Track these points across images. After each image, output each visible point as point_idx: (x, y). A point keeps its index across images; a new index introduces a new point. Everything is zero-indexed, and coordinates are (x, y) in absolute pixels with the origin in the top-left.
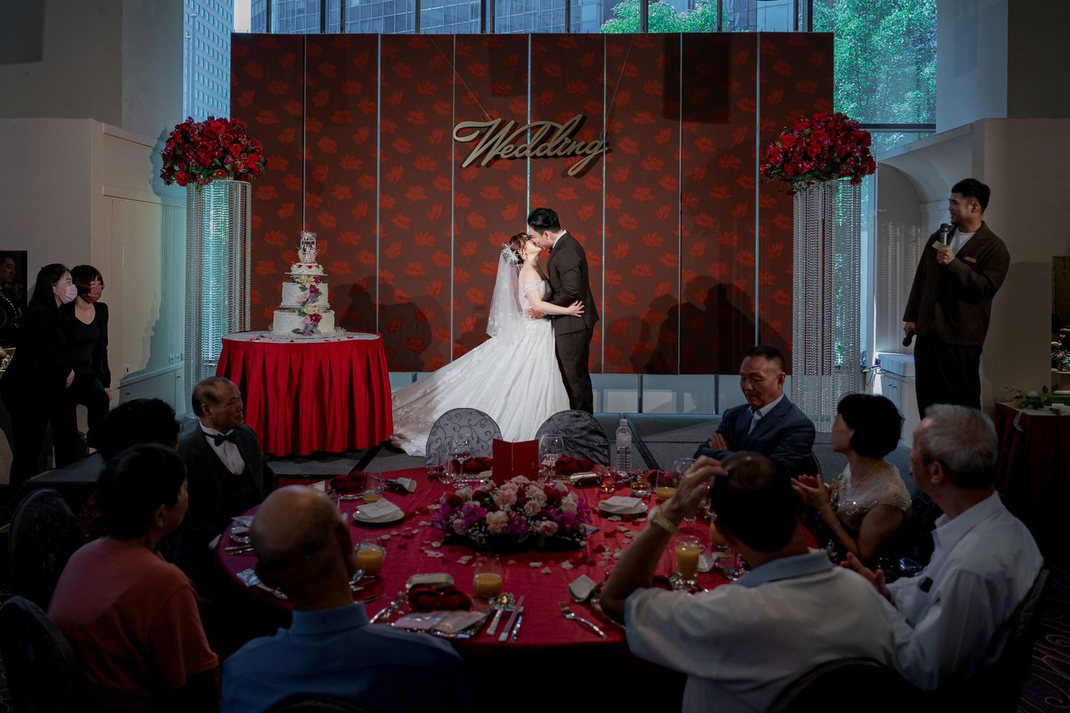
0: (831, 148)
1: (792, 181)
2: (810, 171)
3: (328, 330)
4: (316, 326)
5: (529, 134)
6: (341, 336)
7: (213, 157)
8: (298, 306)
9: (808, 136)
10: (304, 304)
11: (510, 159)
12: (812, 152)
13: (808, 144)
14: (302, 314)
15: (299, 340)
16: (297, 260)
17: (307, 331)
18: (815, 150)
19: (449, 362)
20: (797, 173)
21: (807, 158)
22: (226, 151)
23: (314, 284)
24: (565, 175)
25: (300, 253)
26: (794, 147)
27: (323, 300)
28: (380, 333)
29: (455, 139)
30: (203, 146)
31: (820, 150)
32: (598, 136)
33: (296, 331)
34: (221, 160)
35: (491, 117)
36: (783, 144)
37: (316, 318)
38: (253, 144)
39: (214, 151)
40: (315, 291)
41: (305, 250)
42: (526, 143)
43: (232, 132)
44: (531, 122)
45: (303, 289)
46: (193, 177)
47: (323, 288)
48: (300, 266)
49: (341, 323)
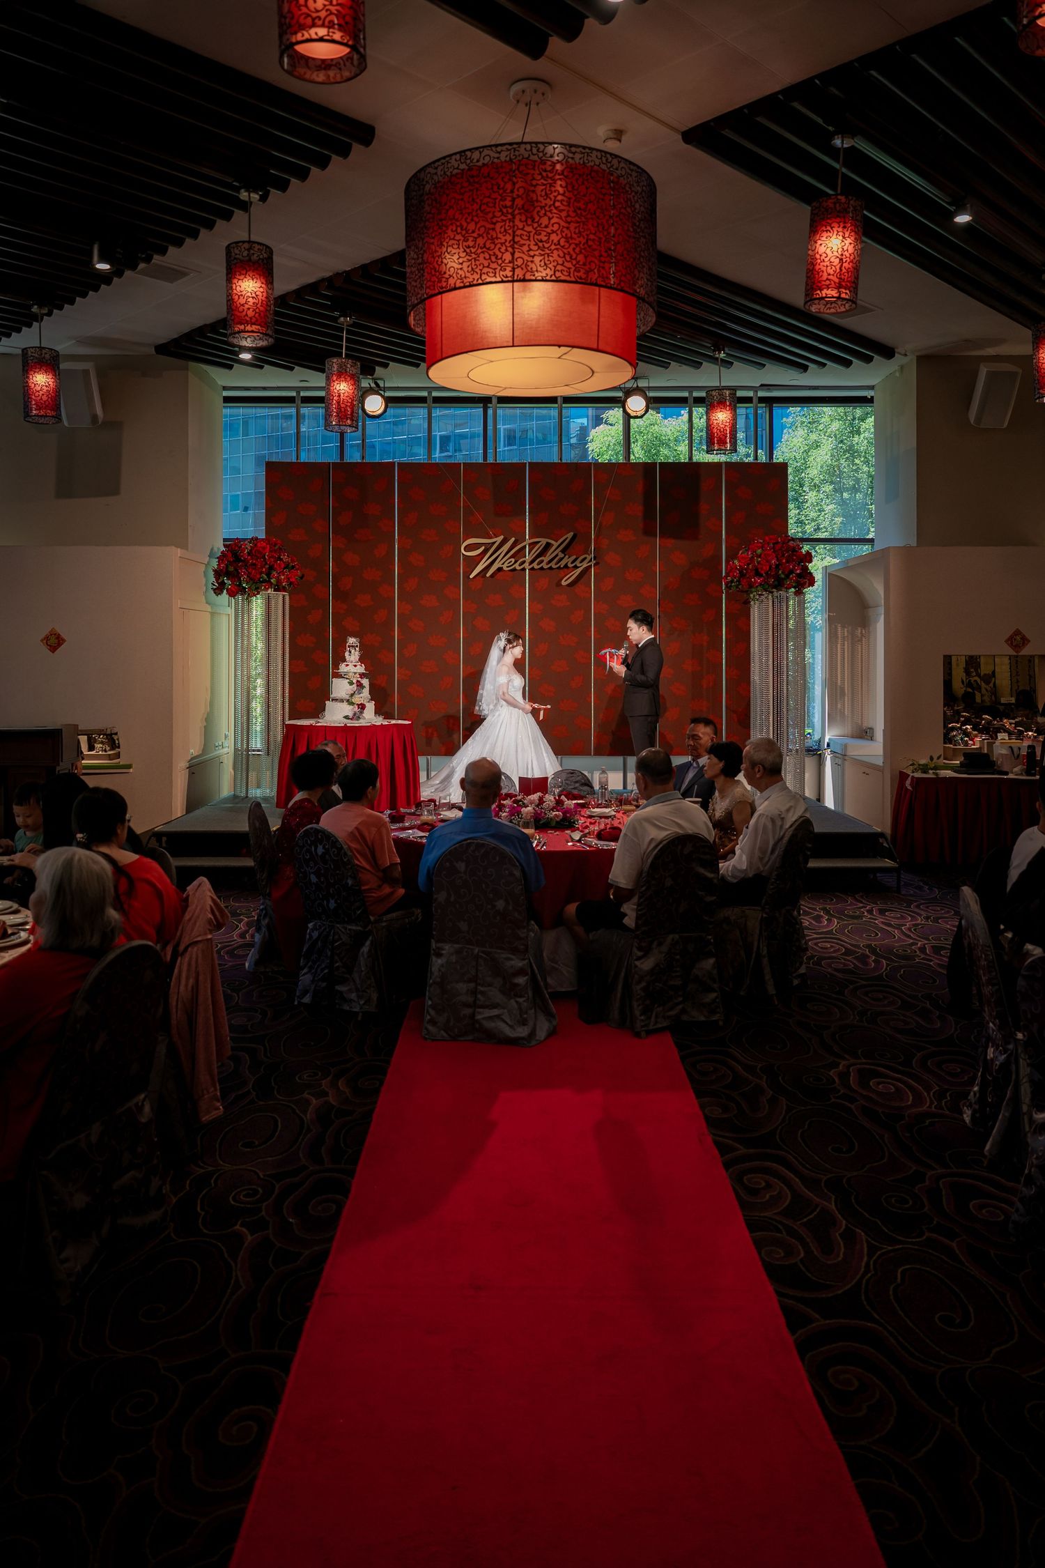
0: (777, 566)
1: (748, 592)
2: (760, 585)
3: (370, 717)
4: (361, 713)
6: (379, 721)
7: (261, 573)
8: (347, 697)
9: (759, 556)
10: (352, 695)
12: (762, 569)
13: (759, 563)
14: (351, 703)
15: (350, 723)
16: (344, 660)
17: (356, 717)
18: (764, 568)
20: (751, 586)
21: (758, 574)
22: (271, 568)
23: (359, 679)
24: (559, 584)
25: (347, 654)
26: (748, 565)
27: (366, 692)
30: (253, 564)
31: (768, 568)
32: (587, 551)
33: (347, 717)
34: (269, 574)
35: (495, 535)
36: (739, 561)
37: (362, 707)
38: (293, 561)
39: (262, 568)
40: (360, 685)
41: (350, 652)
43: (275, 551)
45: (351, 683)
46: (243, 591)
47: (365, 682)
48: (347, 665)
49: (378, 712)
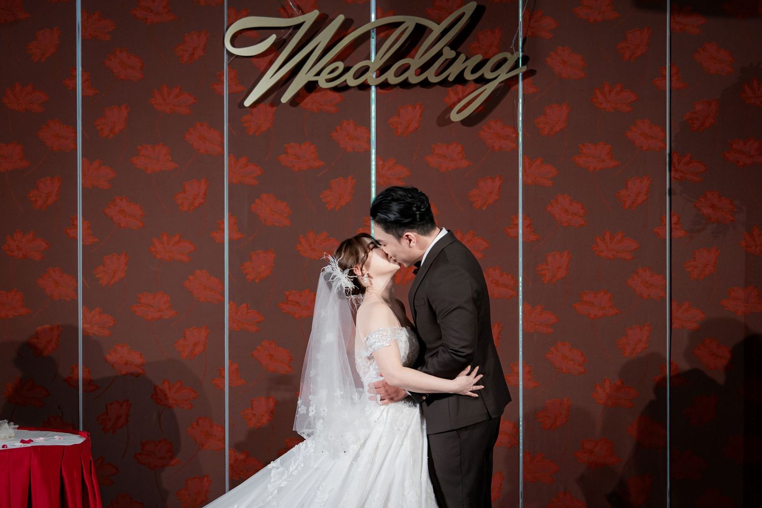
5: (373, 42)
11: (336, 89)
19: (224, 493)
24: (444, 120)
28: (87, 431)
29: (229, 53)
32: (507, 44)
35: (299, 8)
42: (369, 58)
44: (377, 18)
